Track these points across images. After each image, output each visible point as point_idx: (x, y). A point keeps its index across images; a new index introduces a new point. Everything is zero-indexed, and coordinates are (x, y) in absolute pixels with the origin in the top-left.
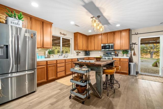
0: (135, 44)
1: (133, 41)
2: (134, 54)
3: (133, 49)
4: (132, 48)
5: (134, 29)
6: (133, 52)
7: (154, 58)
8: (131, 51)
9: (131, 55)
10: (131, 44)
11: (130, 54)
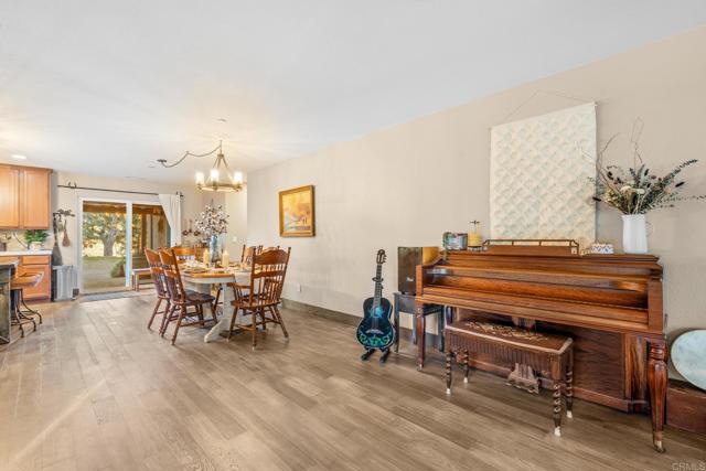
0: (67, 213)
1: (62, 205)
2: (66, 242)
3: (64, 229)
4: (58, 223)
5: (66, 174)
6: (61, 236)
7: (114, 255)
8: (55, 231)
9: (56, 244)
10: (54, 214)
11: (53, 242)
